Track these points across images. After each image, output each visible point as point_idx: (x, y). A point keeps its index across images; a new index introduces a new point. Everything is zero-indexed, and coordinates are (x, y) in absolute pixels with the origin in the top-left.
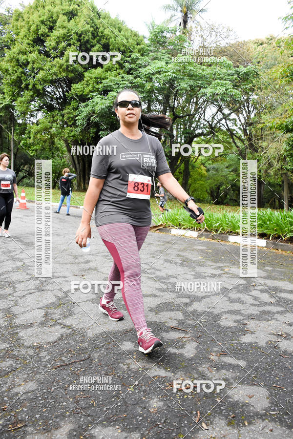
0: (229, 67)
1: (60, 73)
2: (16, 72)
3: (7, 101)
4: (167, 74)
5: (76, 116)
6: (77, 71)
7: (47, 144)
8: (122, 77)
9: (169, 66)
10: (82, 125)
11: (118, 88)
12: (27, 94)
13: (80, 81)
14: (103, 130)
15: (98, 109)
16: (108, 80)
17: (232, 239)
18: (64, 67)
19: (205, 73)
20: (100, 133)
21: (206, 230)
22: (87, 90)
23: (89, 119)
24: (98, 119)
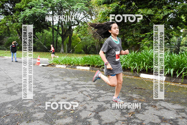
5: (19, 18)
7: (6, 30)
11: (37, 5)
13: (20, 2)
14: (31, 24)
15: (27, 15)
16: (32, 2)
17: (78, 67)
21: (69, 65)
22: (23, 6)
23: (24, 19)
24: (28, 19)
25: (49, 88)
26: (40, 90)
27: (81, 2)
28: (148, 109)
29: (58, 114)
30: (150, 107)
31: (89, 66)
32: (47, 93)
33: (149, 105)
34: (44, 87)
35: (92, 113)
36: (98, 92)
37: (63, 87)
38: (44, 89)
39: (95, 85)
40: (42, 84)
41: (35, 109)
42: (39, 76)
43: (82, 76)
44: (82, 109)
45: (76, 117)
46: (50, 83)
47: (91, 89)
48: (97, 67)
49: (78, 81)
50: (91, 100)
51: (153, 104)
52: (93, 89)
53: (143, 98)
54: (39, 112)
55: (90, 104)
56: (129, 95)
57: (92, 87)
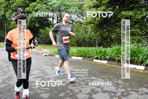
0: (77, 2)
1: (21, 4)
2: (6, 3)
3: (3, 13)
4: (57, 5)
6: (27, 3)
8: (43, 5)
9: (58, 2)
10: (29, 21)
11: (41, 9)
12: (10, 11)
13: (28, 7)
14: (36, 23)
15: (34, 16)
16: (38, 7)
17: (73, 57)
18: (23, 2)
19: (70, 4)
20: (35, 24)
22: (31, 10)
23: (31, 20)
24: (34, 19)
25: (51, 74)
26: (44, 75)
27: (75, 6)
28: (132, 94)
29: (60, 95)
30: (133, 92)
31: (81, 56)
32: (50, 78)
33: (132, 91)
34: (48, 73)
35: (87, 95)
36: (90, 78)
37: (62, 73)
38: (48, 75)
39: (87, 72)
40: (46, 71)
41: (41, 90)
42: (43, 64)
43: (76, 64)
44: (79, 92)
45: (74, 98)
46: (52, 70)
47: (84, 75)
48: (88, 57)
49: (74, 68)
50: (85, 84)
51: (135, 89)
52: (86, 75)
53: (127, 84)
54: (45, 93)
55: (84, 88)
56: (116, 81)
57: (85, 74)
